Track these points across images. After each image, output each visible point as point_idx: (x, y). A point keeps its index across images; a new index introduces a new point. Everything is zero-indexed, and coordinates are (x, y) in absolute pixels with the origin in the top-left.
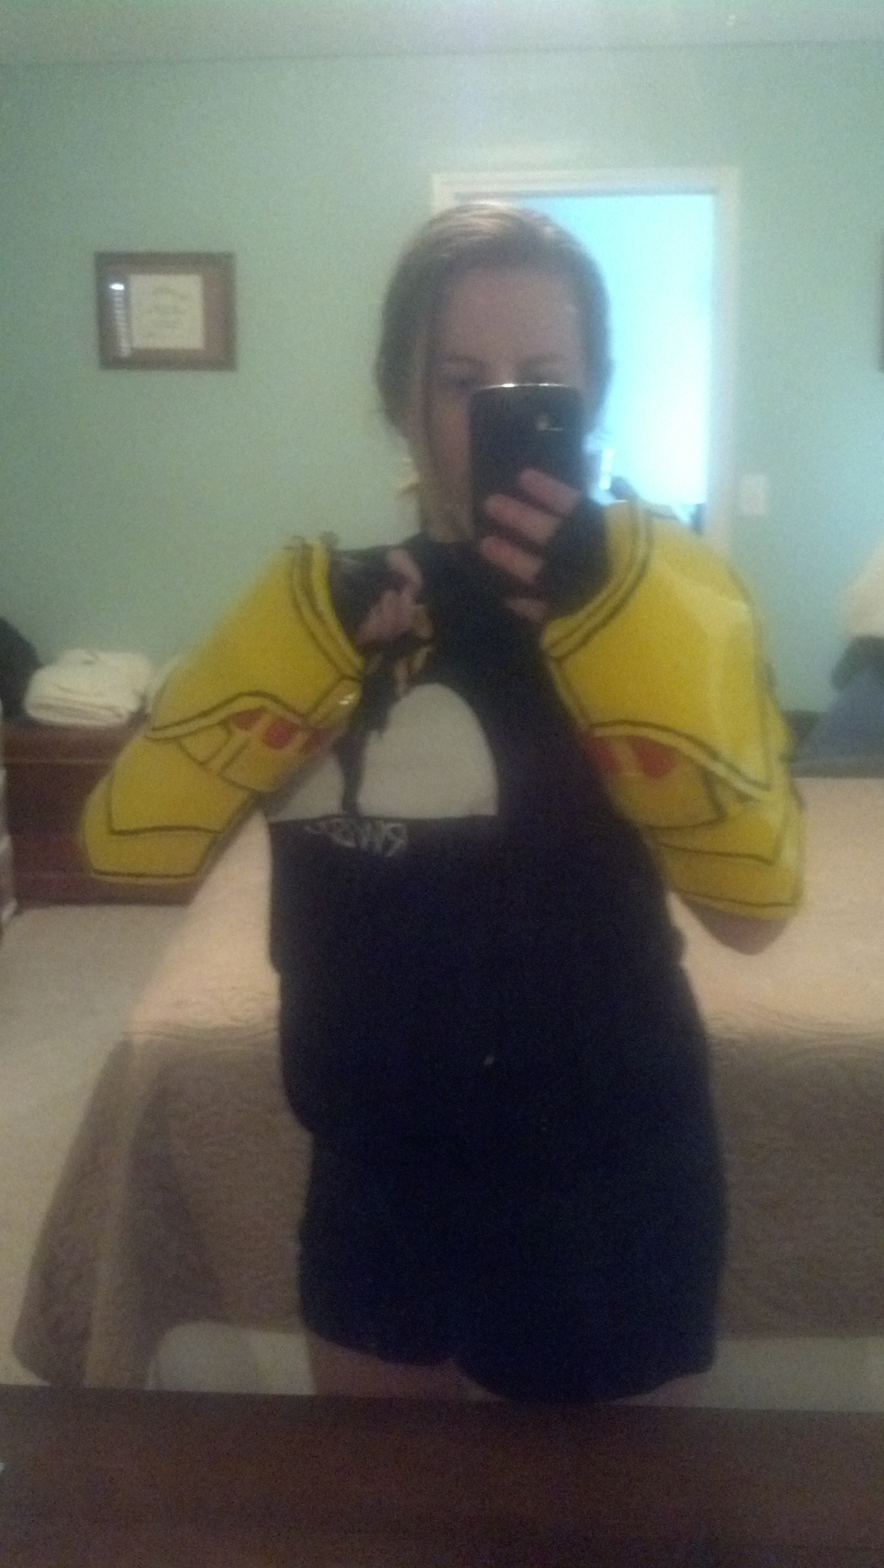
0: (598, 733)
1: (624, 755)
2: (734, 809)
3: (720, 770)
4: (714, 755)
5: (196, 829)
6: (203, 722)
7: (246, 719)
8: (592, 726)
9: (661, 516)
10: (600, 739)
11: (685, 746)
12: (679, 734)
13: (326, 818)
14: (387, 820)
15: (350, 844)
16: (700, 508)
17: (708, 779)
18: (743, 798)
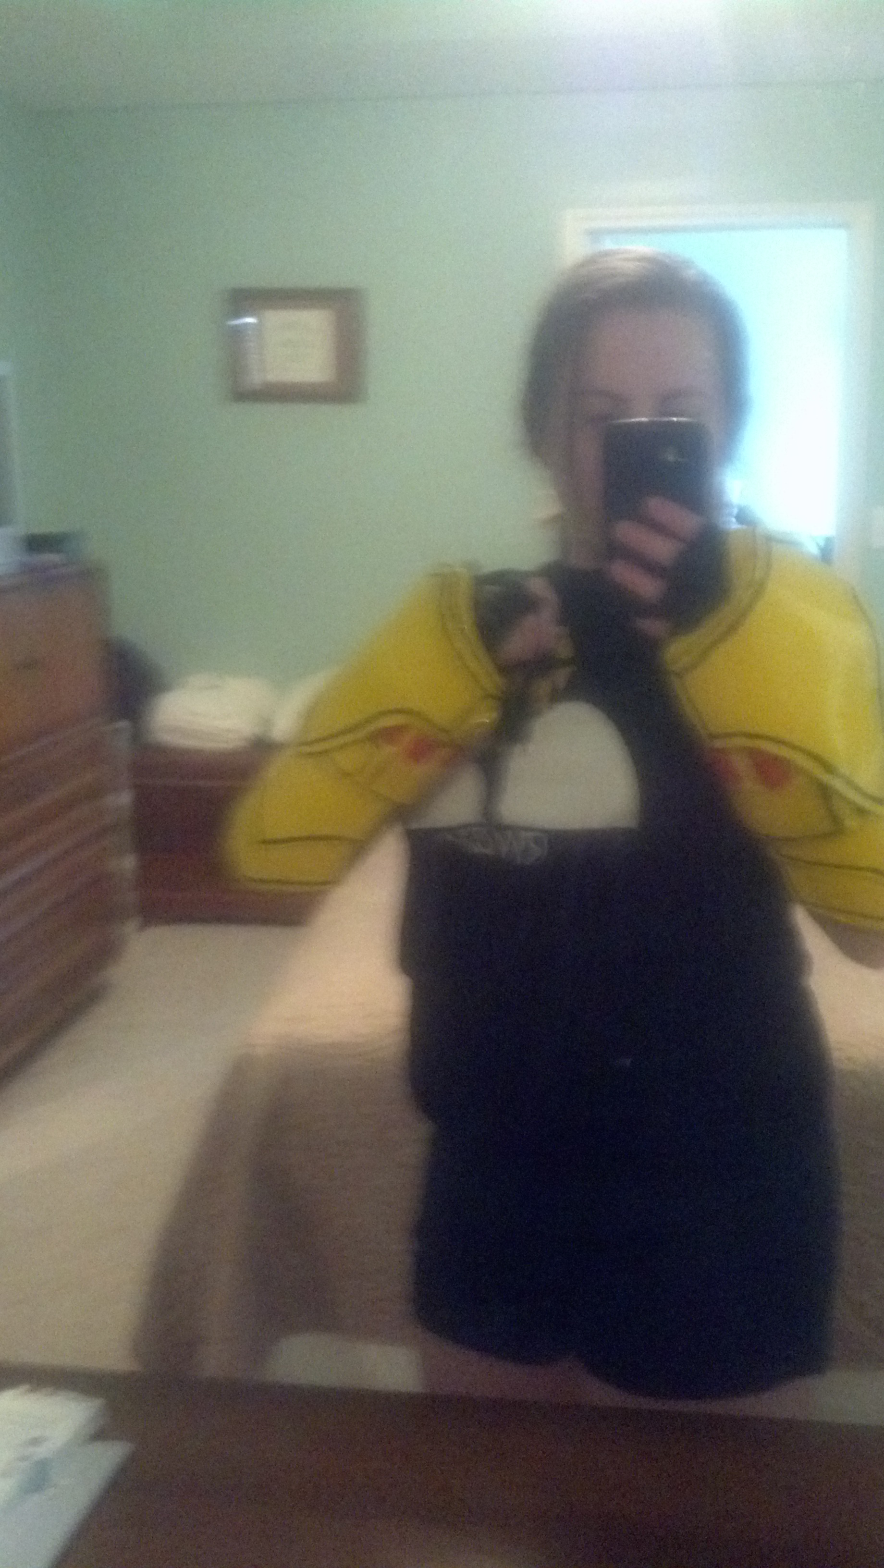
0: (718, 744)
1: (741, 765)
2: (851, 822)
3: (837, 784)
4: (829, 768)
5: (339, 838)
6: (349, 738)
7: (389, 735)
8: (713, 737)
9: (781, 541)
10: (718, 750)
11: (800, 760)
12: (794, 747)
13: (465, 826)
14: (527, 829)
15: (489, 851)
16: (829, 540)
17: (825, 793)
18: (861, 812)
